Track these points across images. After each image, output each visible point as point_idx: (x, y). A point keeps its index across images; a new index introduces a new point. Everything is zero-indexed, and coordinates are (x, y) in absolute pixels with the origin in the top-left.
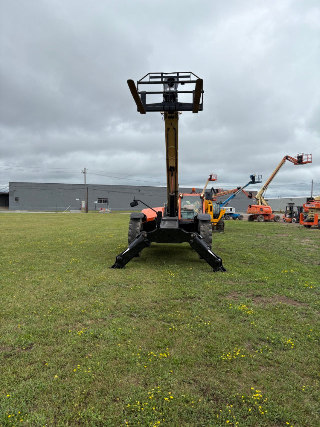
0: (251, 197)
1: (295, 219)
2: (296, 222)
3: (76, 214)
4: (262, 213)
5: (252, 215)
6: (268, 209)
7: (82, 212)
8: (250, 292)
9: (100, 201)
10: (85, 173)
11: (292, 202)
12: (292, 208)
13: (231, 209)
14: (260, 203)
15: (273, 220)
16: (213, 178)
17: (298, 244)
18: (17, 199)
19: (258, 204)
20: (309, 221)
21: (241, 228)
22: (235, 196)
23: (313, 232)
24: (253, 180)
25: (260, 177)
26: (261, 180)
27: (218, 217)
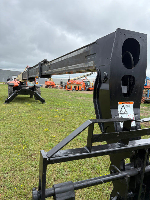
1: (64, 88)
2: (64, 89)
4: (51, 84)
5: (46, 85)
6: (53, 83)
11: (62, 80)
12: (61, 83)
15: (55, 88)
16: (28, 67)
17: (66, 96)
20: (69, 88)
23: (70, 92)
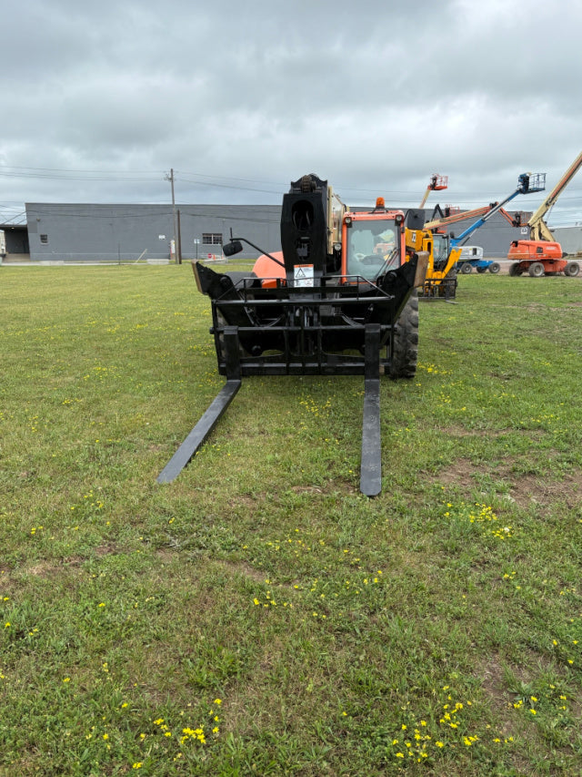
0: (517, 224)
3: (156, 267)
4: (540, 257)
5: (517, 261)
6: (553, 248)
7: (171, 263)
8: (504, 462)
9: (207, 239)
10: (171, 179)
13: (475, 251)
14: (537, 236)
15: (563, 273)
16: (439, 184)
18: (44, 238)
19: (533, 239)
21: (494, 291)
22: (483, 221)
24: (525, 186)
25: (541, 178)
26: (541, 186)
27: (444, 268)
